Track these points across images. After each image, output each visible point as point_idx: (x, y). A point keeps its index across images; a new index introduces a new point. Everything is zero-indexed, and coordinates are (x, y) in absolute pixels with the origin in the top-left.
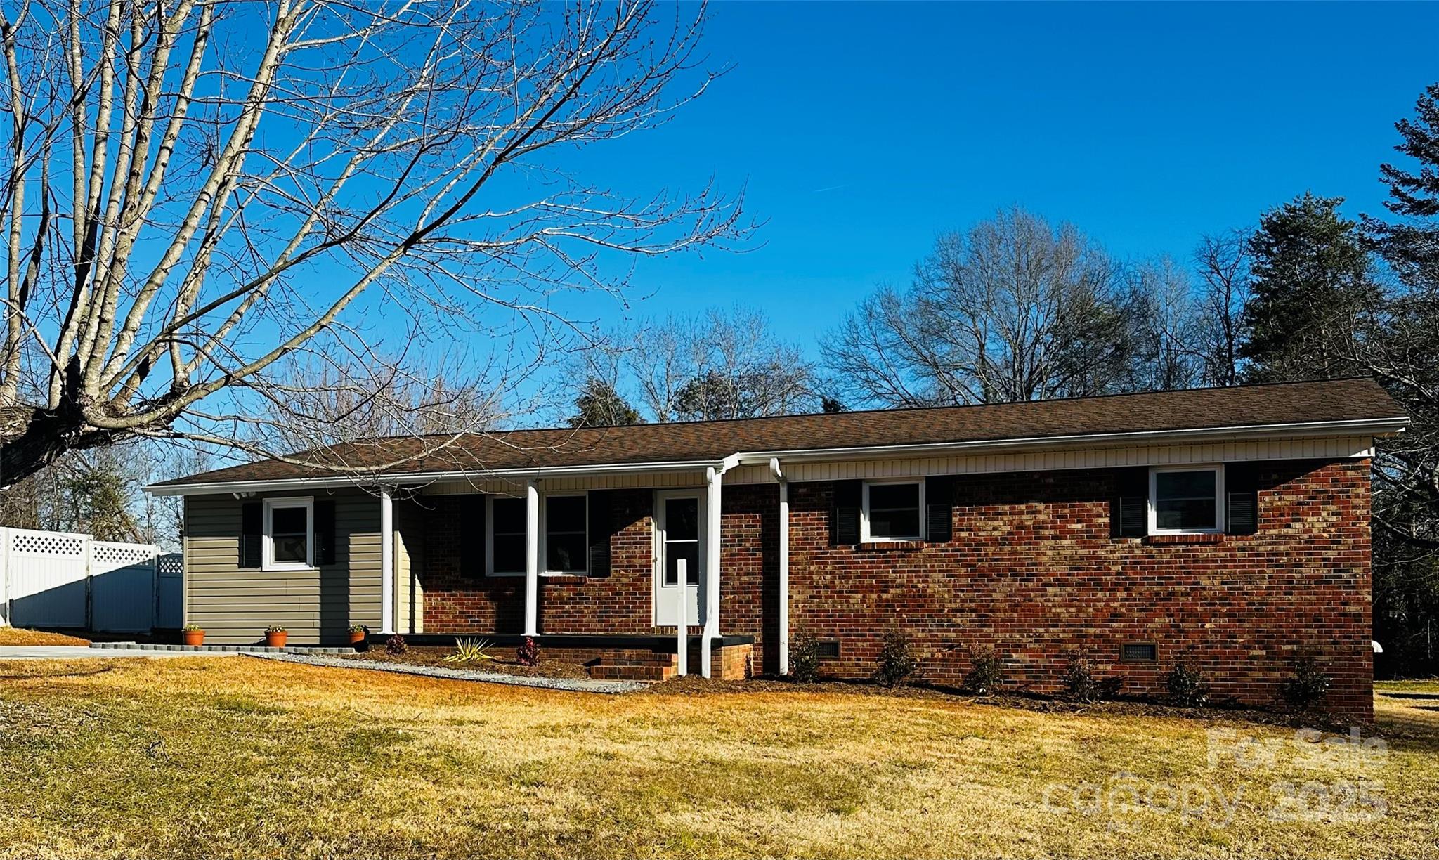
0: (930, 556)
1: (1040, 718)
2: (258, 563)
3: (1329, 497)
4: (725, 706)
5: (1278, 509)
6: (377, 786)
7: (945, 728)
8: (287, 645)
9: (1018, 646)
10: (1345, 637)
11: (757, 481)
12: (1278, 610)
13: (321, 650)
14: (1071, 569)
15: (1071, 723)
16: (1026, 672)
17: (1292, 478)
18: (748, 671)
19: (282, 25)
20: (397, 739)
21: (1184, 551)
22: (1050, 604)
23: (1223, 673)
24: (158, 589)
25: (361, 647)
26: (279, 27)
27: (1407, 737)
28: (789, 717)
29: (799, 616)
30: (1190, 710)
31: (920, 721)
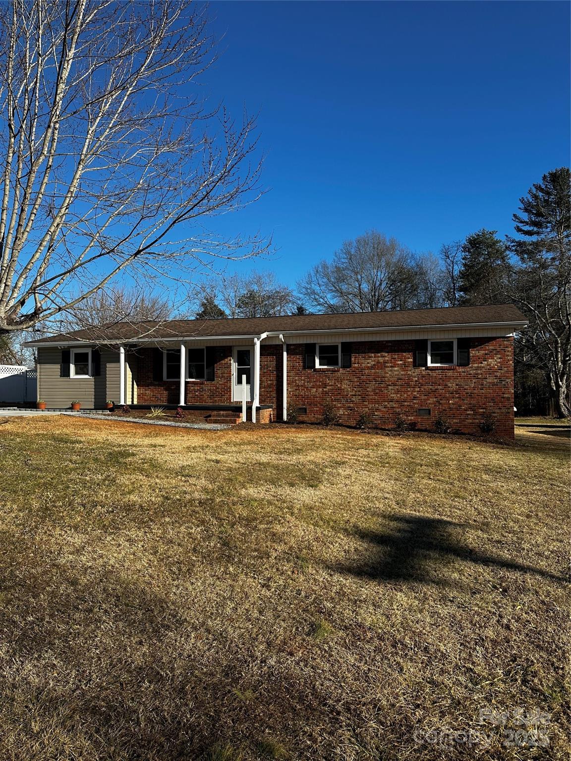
0: (343, 374)
1: (386, 439)
2: (69, 375)
3: (497, 352)
4: (262, 435)
5: (478, 356)
6: (122, 479)
7: (350, 445)
8: (80, 409)
9: (377, 410)
10: (504, 406)
11: (274, 343)
12: (478, 396)
13: (94, 412)
14: (398, 379)
15: (398, 442)
16: (380, 420)
17: (483, 344)
18: (271, 419)
19: (83, 162)
20: (129, 455)
21: (441, 372)
22: (390, 393)
23: (456, 420)
24: (26, 384)
25: (111, 410)
26: (81, 162)
27: (528, 446)
28: (288, 441)
29: (291, 397)
30: (444, 435)
31: (341, 442)
